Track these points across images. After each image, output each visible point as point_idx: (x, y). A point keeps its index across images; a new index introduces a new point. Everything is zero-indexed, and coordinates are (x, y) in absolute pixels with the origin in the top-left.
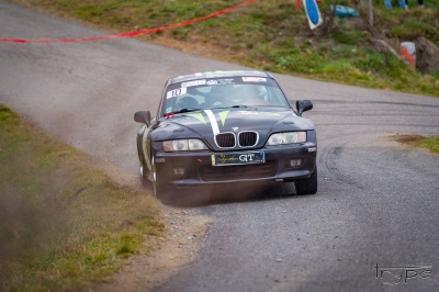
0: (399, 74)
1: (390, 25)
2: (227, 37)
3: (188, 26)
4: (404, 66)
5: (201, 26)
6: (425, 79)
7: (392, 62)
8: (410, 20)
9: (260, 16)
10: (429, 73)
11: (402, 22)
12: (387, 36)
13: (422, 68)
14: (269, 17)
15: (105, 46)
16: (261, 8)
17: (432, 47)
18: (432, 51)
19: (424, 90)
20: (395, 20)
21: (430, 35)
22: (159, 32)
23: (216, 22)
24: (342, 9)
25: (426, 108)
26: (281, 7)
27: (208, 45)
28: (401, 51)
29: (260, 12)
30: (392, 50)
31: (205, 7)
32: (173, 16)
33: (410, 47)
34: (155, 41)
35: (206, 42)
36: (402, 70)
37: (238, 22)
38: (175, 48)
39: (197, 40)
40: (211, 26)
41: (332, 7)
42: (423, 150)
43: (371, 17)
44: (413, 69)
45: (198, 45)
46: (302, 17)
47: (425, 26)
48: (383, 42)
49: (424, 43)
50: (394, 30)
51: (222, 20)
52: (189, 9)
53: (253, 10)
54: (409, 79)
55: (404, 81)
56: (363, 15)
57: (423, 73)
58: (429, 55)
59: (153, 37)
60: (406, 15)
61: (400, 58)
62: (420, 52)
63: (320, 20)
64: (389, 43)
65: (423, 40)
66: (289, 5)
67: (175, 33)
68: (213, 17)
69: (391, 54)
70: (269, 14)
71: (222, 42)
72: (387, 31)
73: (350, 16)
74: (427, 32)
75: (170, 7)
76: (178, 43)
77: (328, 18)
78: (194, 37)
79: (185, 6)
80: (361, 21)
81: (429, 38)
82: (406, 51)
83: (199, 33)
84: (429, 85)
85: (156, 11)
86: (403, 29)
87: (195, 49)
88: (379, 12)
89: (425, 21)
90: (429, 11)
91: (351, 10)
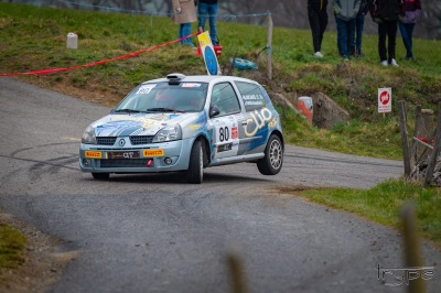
0: (295, 128)
1: (288, 79)
2: (126, 86)
3: (87, 74)
4: (300, 120)
5: (101, 74)
6: (320, 133)
7: (289, 116)
8: (309, 75)
9: (159, 67)
10: (325, 127)
11: (300, 77)
12: (285, 89)
13: (319, 122)
14: (169, 68)
15: (4, 92)
16: (161, 58)
17: (330, 103)
18: (329, 106)
19: (319, 144)
20: (294, 74)
21: (328, 91)
22: (58, 80)
23: (116, 70)
24: (242, 62)
25: (317, 162)
26: (181, 58)
27: (107, 93)
28: (299, 105)
29: (160, 62)
30: (290, 104)
31: (106, 56)
32: (74, 63)
33: (308, 101)
34: (54, 88)
35: (105, 90)
36: (298, 124)
37: (138, 71)
38: (74, 96)
39: (96, 88)
40: (111, 75)
41: (231, 60)
42: (302, 199)
43: (270, 71)
44: (310, 123)
45: (97, 94)
46: (202, 68)
47: (323, 81)
48: (280, 95)
49: (322, 98)
50: (292, 84)
51: (122, 69)
52: (89, 58)
53: (153, 60)
54: (305, 133)
55: (300, 135)
56: (262, 69)
57: (319, 127)
58: (326, 110)
59: (52, 85)
60: (305, 70)
61: (297, 112)
62: (318, 107)
63: (219, 72)
64: (287, 97)
65: (321, 96)
66: (189, 57)
67: (74, 81)
68: (113, 66)
69: (288, 108)
70: (169, 64)
71: (121, 91)
72: (285, 85)
73: (249, 69)
74: (325, 87)
75: (70, 55)
76: (77, 91)
77: (227, 71)
78: (93, 86)
79: (86, 54)
80: (260, 74)
81: (327, 94)
82: (304, 105)
83: (98, 82)
84: (324, 139)
85: (57, 58)
86: (301, 83)
87: (94, 97)
88: (278, 66)
89: (324, 76)
90: (328, 66)
91: (250, 64)
